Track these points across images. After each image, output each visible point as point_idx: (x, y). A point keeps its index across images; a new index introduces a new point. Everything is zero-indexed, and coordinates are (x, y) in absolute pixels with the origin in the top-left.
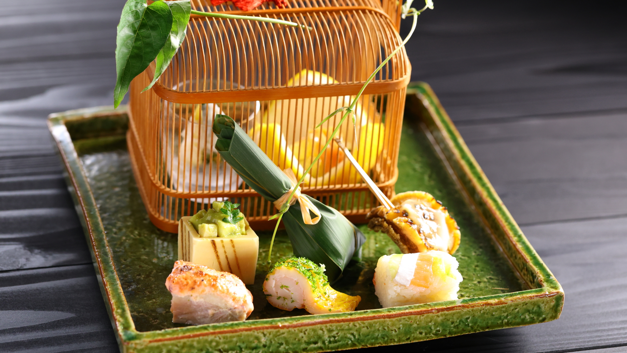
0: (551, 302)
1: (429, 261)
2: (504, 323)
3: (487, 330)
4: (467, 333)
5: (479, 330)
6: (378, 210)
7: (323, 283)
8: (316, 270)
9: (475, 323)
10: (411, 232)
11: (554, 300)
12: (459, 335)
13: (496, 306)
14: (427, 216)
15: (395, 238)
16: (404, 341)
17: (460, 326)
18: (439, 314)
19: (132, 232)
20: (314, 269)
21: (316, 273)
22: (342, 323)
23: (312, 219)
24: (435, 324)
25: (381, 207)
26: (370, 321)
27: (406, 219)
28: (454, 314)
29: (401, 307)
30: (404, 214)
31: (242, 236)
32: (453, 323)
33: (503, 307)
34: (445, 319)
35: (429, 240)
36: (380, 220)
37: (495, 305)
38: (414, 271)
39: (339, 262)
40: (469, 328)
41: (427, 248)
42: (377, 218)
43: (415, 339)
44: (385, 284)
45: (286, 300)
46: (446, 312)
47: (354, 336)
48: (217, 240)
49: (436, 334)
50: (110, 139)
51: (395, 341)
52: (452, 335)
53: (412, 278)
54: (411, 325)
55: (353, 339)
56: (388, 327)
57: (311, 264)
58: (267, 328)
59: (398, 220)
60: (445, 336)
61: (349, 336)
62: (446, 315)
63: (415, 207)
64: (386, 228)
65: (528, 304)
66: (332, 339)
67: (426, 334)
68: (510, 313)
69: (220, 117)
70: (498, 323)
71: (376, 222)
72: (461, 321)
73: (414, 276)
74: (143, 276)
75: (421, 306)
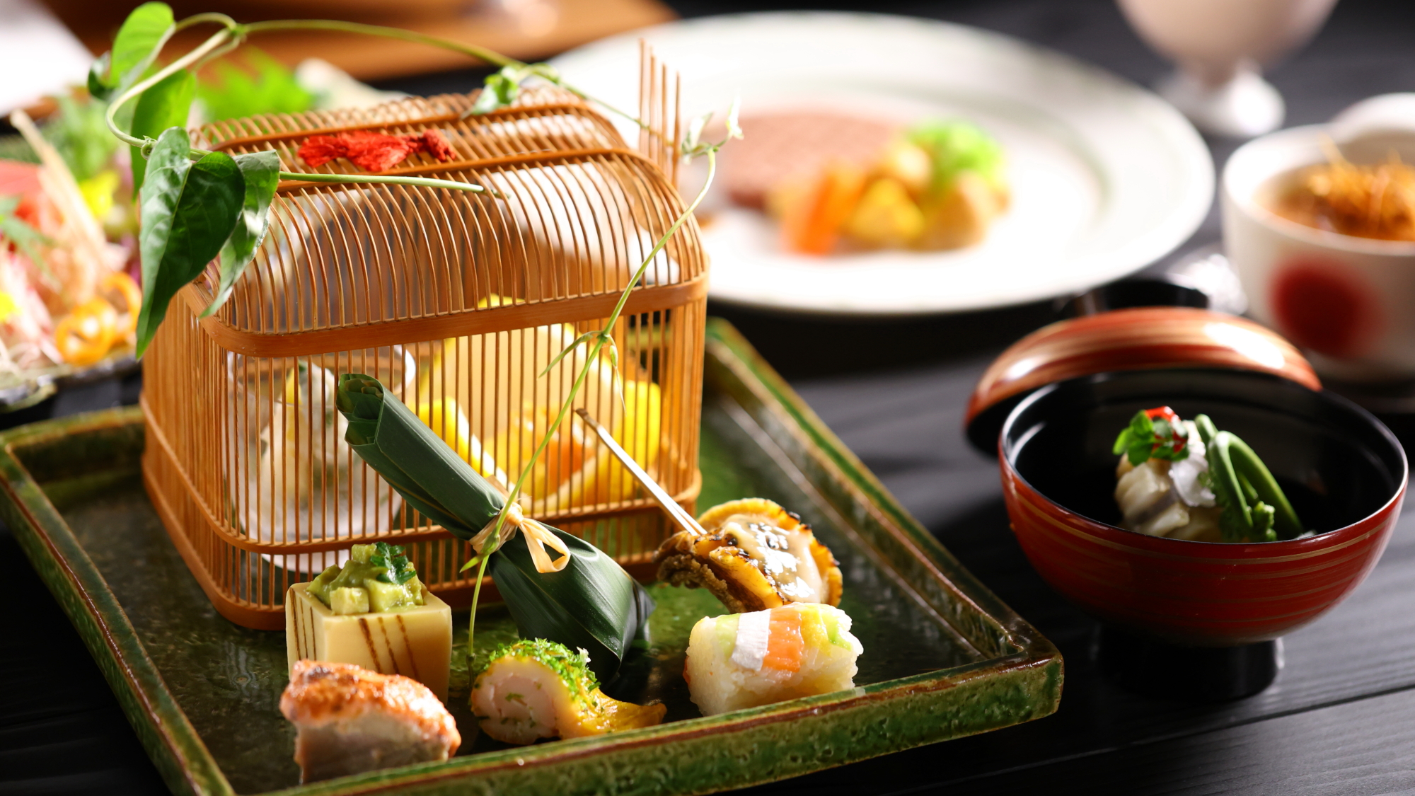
0: (1039, 678)
1: (793, 620)
2: (953, 726)
3: (921, 744)
4: (882, 754)
5: (906, 746)
6: (676, 541)
7: (588, 685)
8: (571, 660)
9: (897, 730)
10: (748, 573)
11: (1044, 673)
12: (868, 757)
13: (935, 692)
14: (775, 542)
15: (718, 589)
16: (762, 778)
17: (870, 738)
18: (827, 716)
19: (186, 636)
20: (568, 658)
21: (573, 665)
22: (640, 749)
23: (553, 561)
24: (820, 739)
25: (681, 534)
26: (694, 741)
27: (735, 549)
28: (855, 714)
29: (751, 710)
30: (729, 541)
31: (416, 607)
32: (854, 733)
33: (949, 694)
34: (839, 726)
35: (783, 587)
36: (683, 558)
37: (933, 690)
38: (766, 640)
39: (613, 644)
40: (887, 742)
41: (783, 602)
42: (677, 556)
43: (784, 771)
44: (711, 673)
45: (519, 723)
46: (840, 712)
47: (666, 774)
48: (371, 618)
49: (823, 760)
50: (106, 477)
51: (744, 780)
52: (854, 759)
53: (765, 654)
54: (774, 743)
55: (663, 780)
56: (730, 752)
57: (561, 649)
58: (496, 769)
59: (719, 553)
60: (841, 761)
61: (656, 774)
62: (840, 717)
63: (749, 527)
64: (698, 571)
65: (995, 686)
66: (623, 784)
67: (804, 760)
68: (963, 705)
69: (349, 379)
70: (941, 729)
71: (676, 563)
72: (870, 728)
73: (768, 650)
74: (224, 710)
75: (790, 705)
